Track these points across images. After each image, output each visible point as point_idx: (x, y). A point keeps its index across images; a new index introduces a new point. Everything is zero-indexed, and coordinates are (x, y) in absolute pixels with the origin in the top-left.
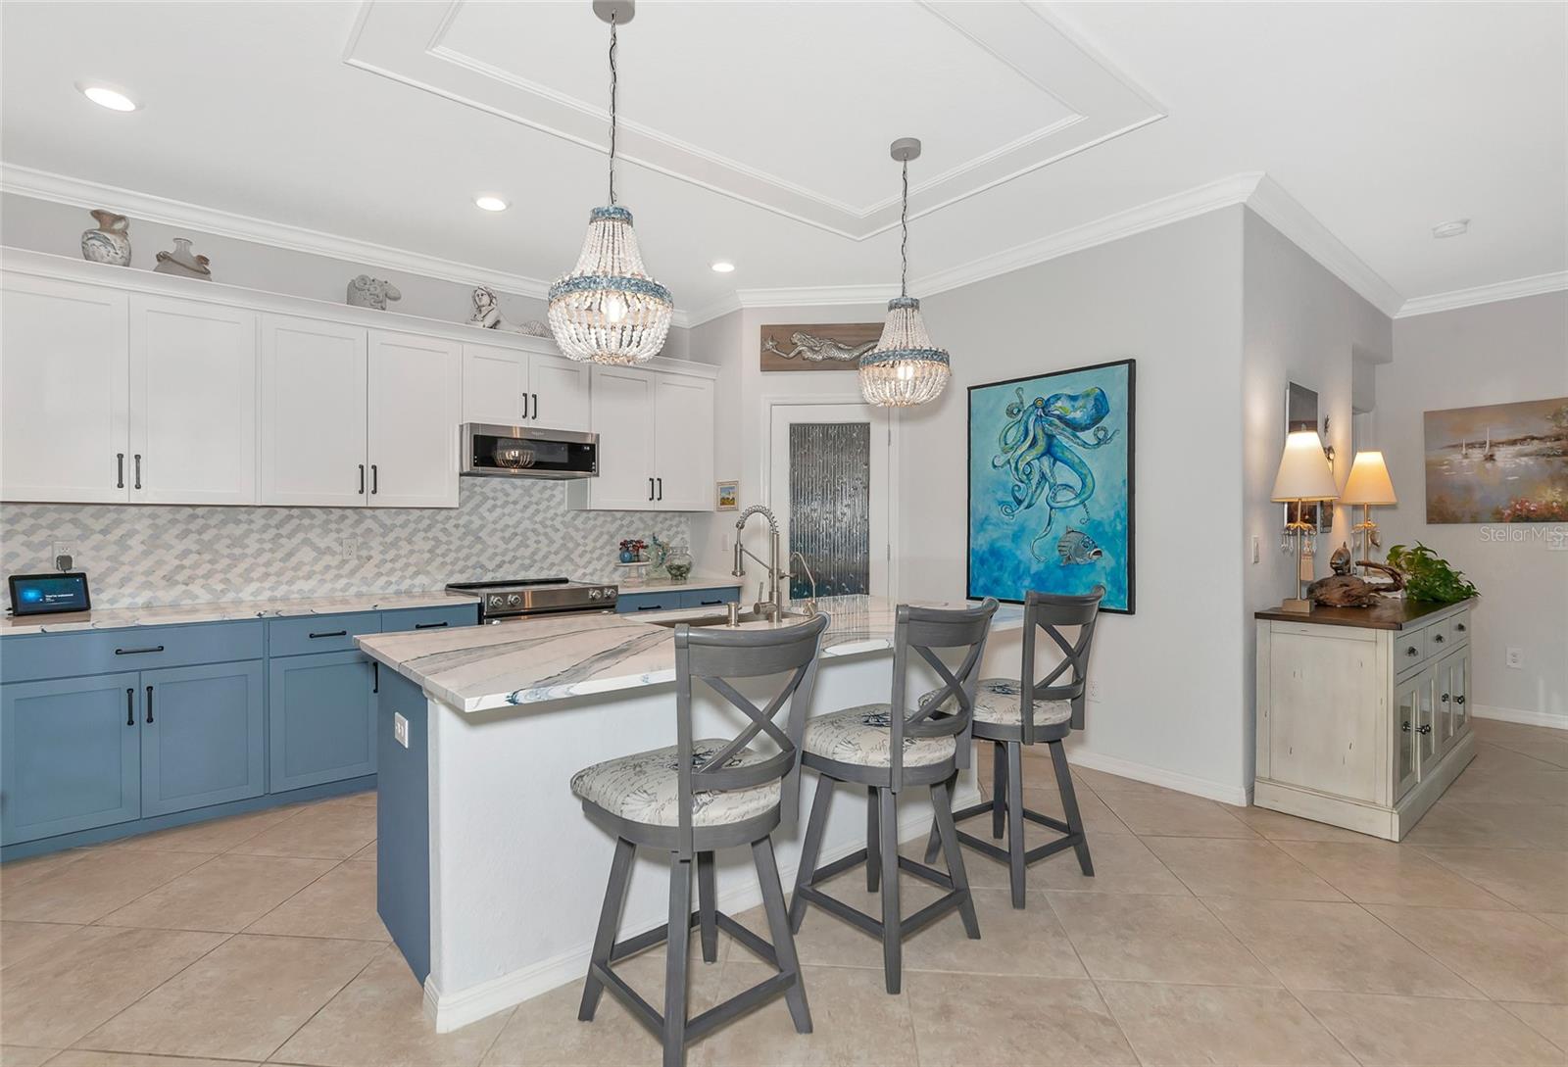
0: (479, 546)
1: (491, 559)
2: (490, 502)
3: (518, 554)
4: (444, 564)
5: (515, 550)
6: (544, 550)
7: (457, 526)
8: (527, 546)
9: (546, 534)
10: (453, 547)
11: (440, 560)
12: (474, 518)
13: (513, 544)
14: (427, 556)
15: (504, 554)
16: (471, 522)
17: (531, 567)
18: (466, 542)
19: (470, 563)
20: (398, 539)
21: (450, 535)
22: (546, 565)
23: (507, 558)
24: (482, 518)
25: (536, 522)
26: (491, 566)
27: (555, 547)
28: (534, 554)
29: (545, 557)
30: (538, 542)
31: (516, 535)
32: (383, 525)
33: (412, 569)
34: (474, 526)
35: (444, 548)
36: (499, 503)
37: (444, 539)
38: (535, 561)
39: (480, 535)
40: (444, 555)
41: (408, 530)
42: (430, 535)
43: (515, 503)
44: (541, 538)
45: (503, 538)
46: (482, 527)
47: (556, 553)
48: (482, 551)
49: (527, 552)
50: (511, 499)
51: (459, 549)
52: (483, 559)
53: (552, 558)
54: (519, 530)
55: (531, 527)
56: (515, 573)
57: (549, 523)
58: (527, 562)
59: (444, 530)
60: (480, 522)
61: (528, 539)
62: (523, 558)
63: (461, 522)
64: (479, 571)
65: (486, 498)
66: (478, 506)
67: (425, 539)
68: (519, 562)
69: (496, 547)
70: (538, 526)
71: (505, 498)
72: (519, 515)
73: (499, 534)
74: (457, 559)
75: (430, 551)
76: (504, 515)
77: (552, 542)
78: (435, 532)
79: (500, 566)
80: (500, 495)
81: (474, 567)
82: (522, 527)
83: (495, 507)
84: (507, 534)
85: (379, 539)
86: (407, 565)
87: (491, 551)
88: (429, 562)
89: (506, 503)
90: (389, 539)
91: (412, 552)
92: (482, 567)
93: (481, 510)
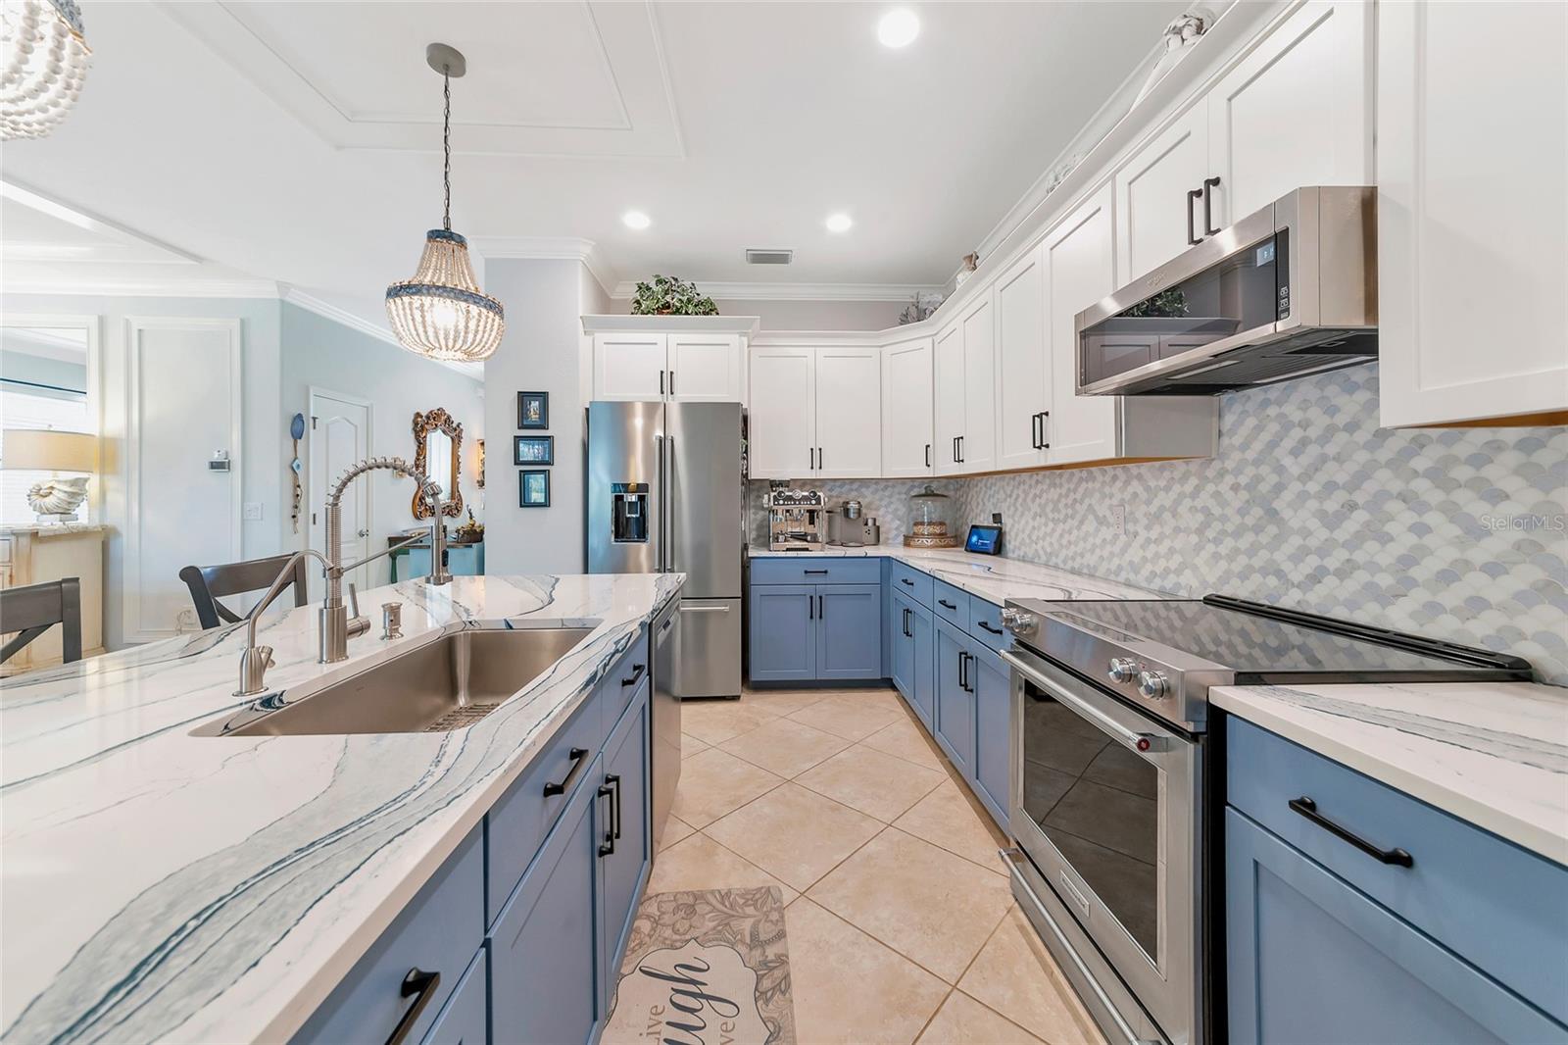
0: (1272, 529)
1: (1298, 557)
2: (1297, 434)
3: (1359, 556)
4: (1216, 556)
5: (1352, 544)
6: (1444, 555)
7: (1235, 488)
8: (1385, 539)
9: (1451, 511)
10: (1230, 527)
11: (1211, 548)
12: (1264, 470)
13: (1343, 533)
14: (1194, 539)
15: (1323, 551)
16: (1258, 479)
17: (1397, 596)
18: (1249, 521)
19: (1257, 562)
20: (1162, 509)
21: (1223, 504)
22: (1452, 597)
23: (1332, 563)
24: (1280, 469)
25: (1416, 474)
26: (1296, 577)
27: (1482, 552)
28: (1408, 561)
29: (1447, 577)
30: (1420, 529)
31: (1353, 507)
32: (1148, 489)
33: (1177, 559)
34: (1264, 488)
35: (1217, 526)
36: (1313, 433)
37: (1217, 511)
38: (1413, 583)
39: (1277, 505)
40: (1217, 541)
41: (1173, 495)
42: (1199, 503)
43: (1352, 427)
44: (1432, 518)
45: (1322, 515)
46: (1279, 488)
47: (1494, 569)
48: (1279, 540)
49: (1387, 556)
50: (1341, 419)
51: (1237, 534)
52: (1280, 556)
53: (1476, 583)
54: (1360, 497)
55: (1396, 486)
56: (1352, 604)
57: (1463, 473)
58: (1385, 580)
59: (1217, 495)
60: (1274, 479)
61: (1391, 518)
62: (1373, 567)
63: (1243, 480)
64: (1272, 581)
65: (1287, 426)
66: (1273, 445)
67: (1193, 509)
68: (1362, 577)
69: (1306, 533)
70: (1421, 485)
71: (1326, 420)
72: (1362, 456)
73: (1313, 504)
74: (1236, 551)
75: (1200, 531)
76: (1324, 459)
77: (1476, 532)
78: (1205, 499)
79: (1315, 578)
80: (1314, 413)
81: (1264, 572)
82: (1370, 487)
83: (1304, 442)
84: (1331, 506)
85: (1143, 508)
86: (1172, 551)
87: (1296, 541)
88: (1198, 548)
89: (1330, 432)
90: (1153, 509)
91: (1177, 530)
92: (1279, 574)
93: (1278, 452)
